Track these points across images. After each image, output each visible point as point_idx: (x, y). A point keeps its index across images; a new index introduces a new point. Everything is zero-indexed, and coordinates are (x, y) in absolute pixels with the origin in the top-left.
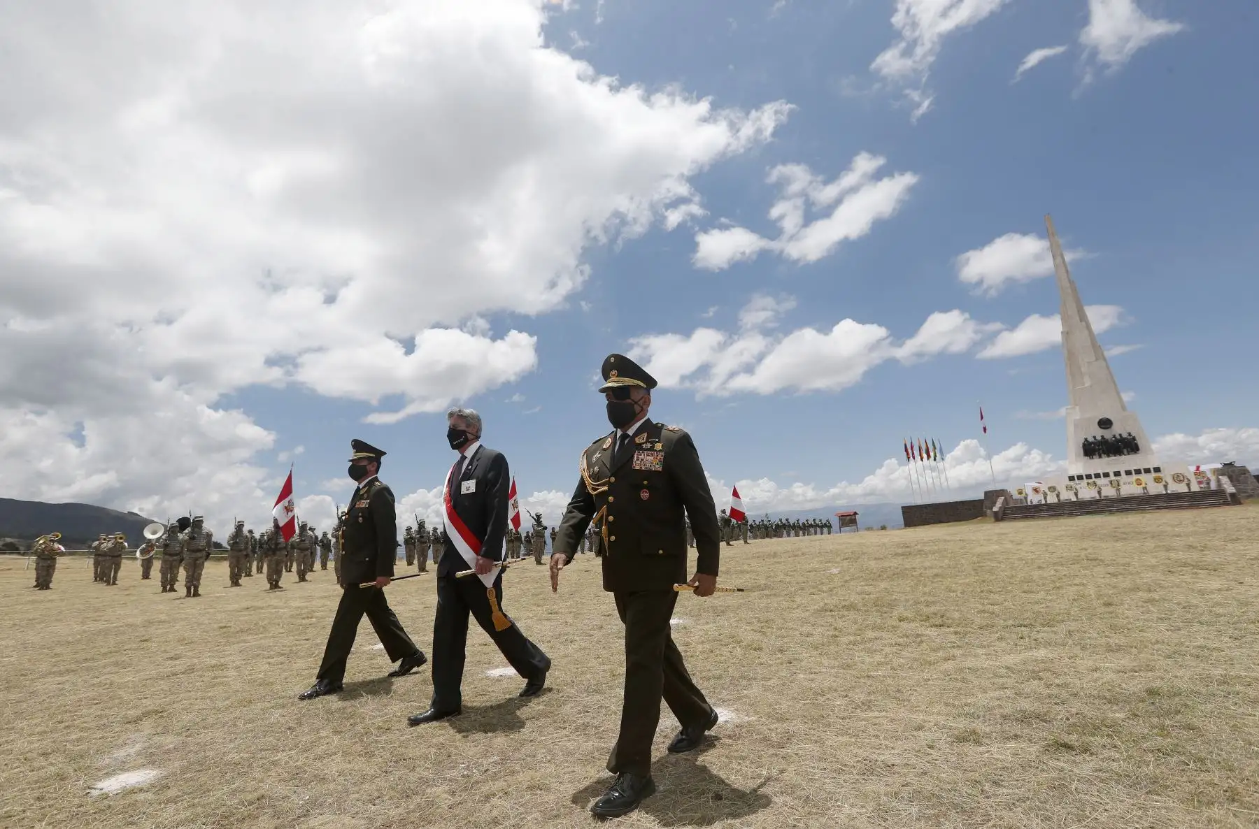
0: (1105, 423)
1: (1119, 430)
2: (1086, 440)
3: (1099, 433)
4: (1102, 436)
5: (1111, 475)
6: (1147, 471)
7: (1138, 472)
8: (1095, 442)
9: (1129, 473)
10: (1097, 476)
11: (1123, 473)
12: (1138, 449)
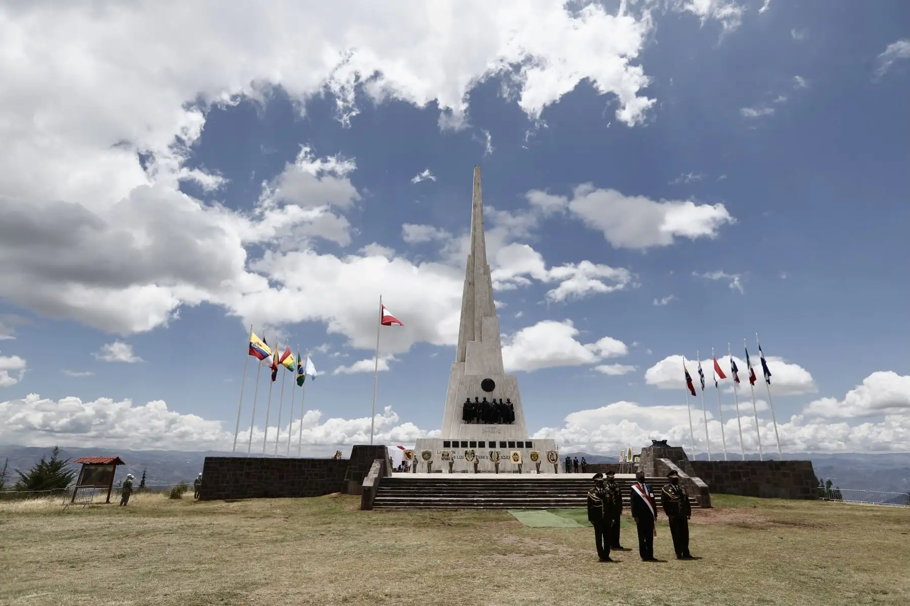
0: (488, 385)
1: (497, 394)
2: (468, 399)
3: (482, 395)
4: (485, 399)
5: (487, 445)
6: (520, 445)
7: (512, 445)
8: (477, 404)
9: (503, 445)
10: (473, 444)
11: (498, 445)
12: (513, 419)
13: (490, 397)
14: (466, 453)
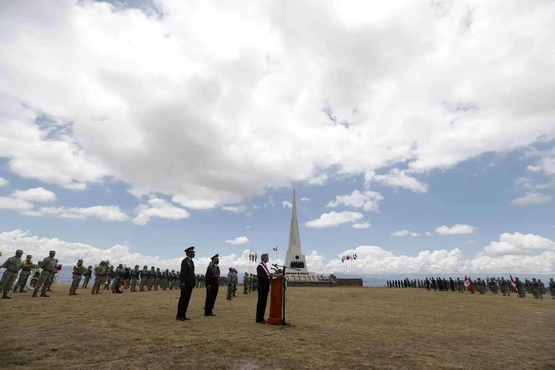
0: (297, 257)
1: (300, 260)
2: (292, 261)
3: (296, 260)
5: (297, 274)
6: (305, 274)
7: (303, 274)
8: (294, 263)
9: (301, 274)
10: (293, 274)
11: (300, 274)
12: (304, 267)
13: (298, 261)
14: (292, 276)
